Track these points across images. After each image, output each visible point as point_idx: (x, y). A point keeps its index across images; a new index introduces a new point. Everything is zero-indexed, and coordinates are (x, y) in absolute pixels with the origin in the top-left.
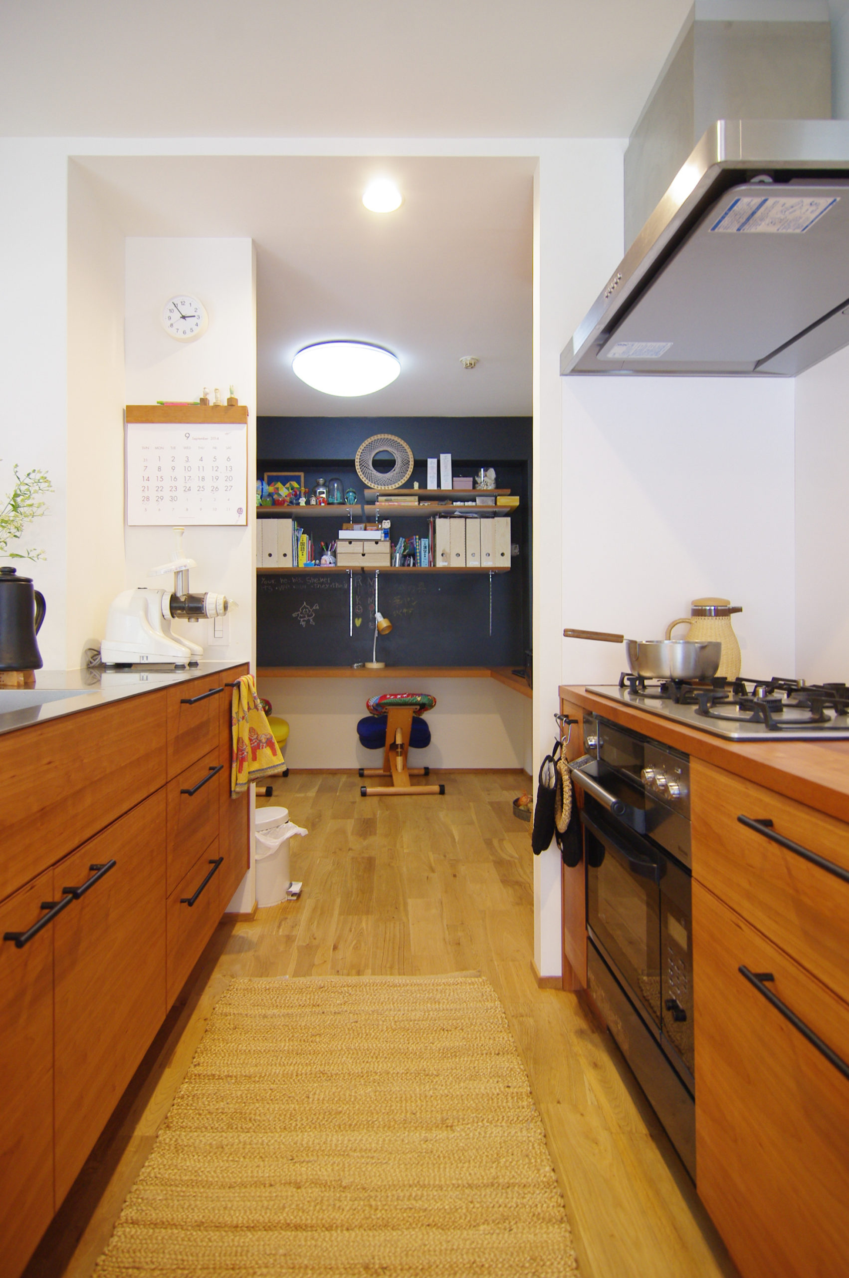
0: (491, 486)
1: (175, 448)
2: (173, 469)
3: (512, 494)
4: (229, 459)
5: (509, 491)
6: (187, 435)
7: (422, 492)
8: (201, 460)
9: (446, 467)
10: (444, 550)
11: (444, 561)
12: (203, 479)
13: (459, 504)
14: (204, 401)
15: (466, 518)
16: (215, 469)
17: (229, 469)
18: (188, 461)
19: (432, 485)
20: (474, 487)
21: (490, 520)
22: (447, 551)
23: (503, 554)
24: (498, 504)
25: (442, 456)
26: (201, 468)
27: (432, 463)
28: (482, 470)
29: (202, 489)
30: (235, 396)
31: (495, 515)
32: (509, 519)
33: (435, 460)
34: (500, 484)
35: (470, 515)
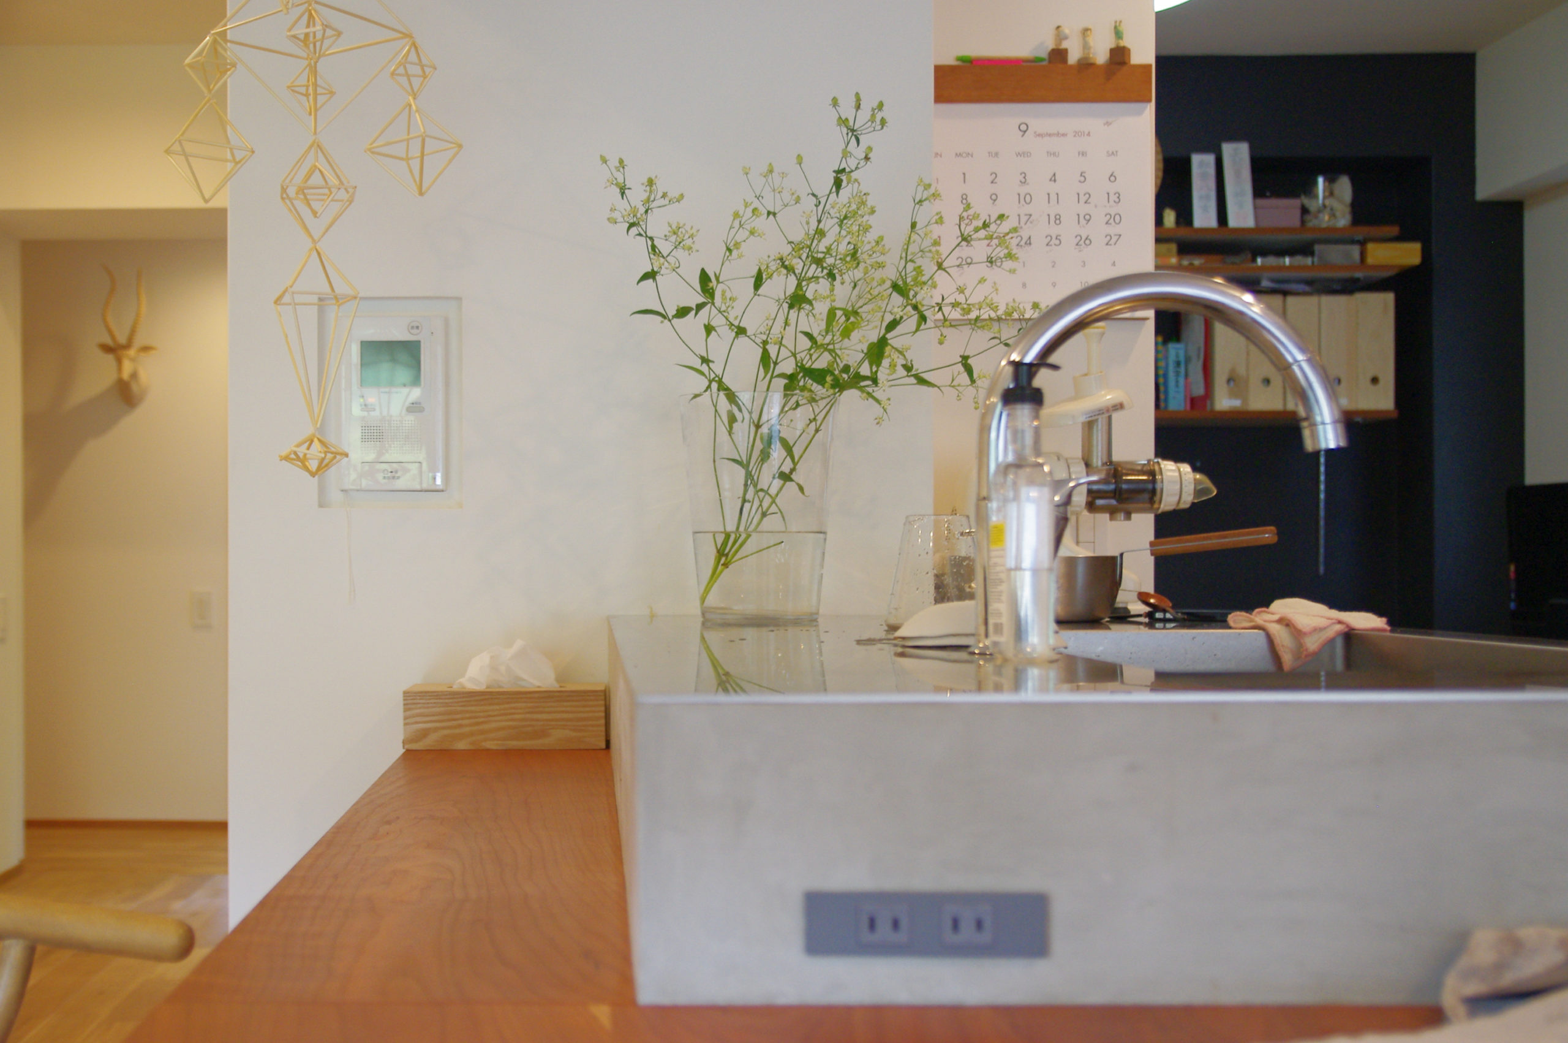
0: (1343, 220)
1: (997, 154)
2: (994, 198)
3: (1400, 238)
4: (1112, 177)
5: (1394, 230)
6: (1023, 127)
7: (1184, 233)
8: (1053, 178)
9: (1238, 174)
10: (1233, 371)
11: (1233, 395)
12: (1058, 219)
13: (1272, 261)
14: (1058, 55)
15: (1285, 293)
16: (1083, 199)
17: (1113, 198)
18: (1024, 182)
19: (1204, 217)
20: (1303, 222)
21: (1341, 300)
22: (1241, 371)
23: (1375, 380)
24: (1370, 260)
25: (1227, 149)
26: (1053, 197)
27: (1201, 165)
28: (1320, 180)
29: (1054, 241)
30: (1125, 42)
31: (1349, 287)
32: (1389, 298)
33: (1210, 159)
34: (1361, 213)
35: (1293, 287)
